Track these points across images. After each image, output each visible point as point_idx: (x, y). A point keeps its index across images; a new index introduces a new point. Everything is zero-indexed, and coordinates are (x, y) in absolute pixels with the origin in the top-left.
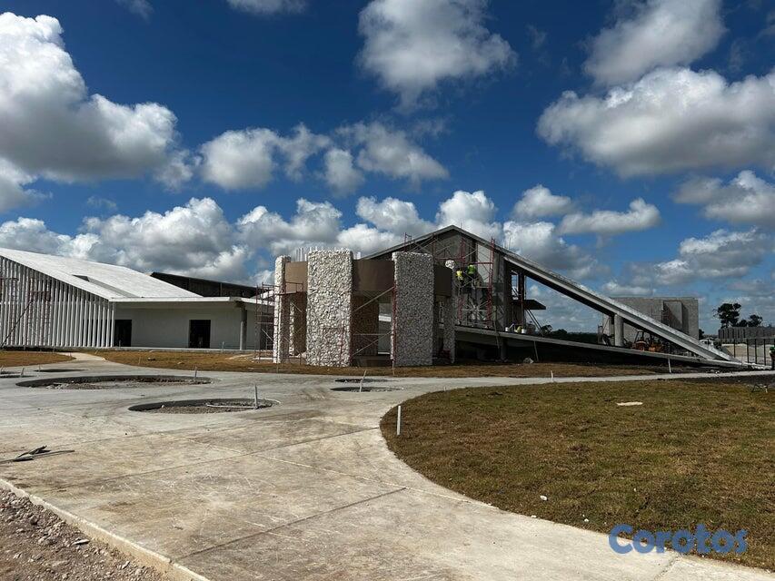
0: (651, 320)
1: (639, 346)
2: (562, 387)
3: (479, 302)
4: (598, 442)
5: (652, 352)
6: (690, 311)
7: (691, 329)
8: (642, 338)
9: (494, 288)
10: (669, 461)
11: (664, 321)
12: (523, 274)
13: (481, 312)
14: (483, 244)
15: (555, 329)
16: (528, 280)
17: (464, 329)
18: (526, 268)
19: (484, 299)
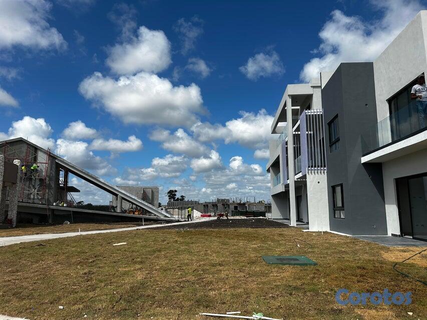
0: (136, 198)
1: (130, 212)
2: (84, 237)
3: (37, 187)
4: (100, 268)
5: (137, 215)
6: (155, 194)
7: (155, 202)
8: (132, 207)
9: (47, 179)
10: (134, 273)
11: (143, 199)
12: (67, 171)
13: (38, 194)
14: (41, 151)
15: (86, 203)
16: (70, 174)
17: (25, 204)
18: (69, 168)
19: (41, 185)
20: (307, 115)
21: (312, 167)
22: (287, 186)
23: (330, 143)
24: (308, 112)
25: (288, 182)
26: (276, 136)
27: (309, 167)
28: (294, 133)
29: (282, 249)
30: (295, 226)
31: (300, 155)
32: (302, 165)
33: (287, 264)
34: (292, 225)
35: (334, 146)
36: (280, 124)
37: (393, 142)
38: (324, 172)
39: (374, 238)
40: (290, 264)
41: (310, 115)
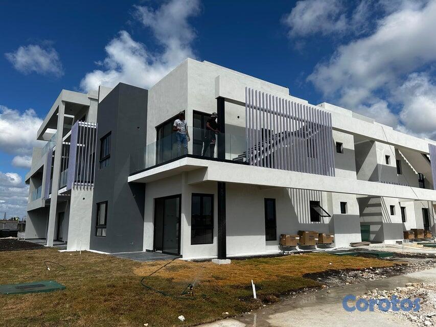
20: (79, 127)
21: (79, 182)
22: (48, 201)
23: (100, 159)
24: (83, 124)
25: (50, 196)
26: (43, 143)
27: (75, 182)
28: (64, 143)
29: (27, 274)
30: (52, 246)
31: (67, 168)
32: (69, 178)
33: (29, 292)
34: (47, 246)
35: (104, 163)
36: (49, 131)
37: (157, 166)
38: (91, 189)
39: (129, 255)
40: (32, 292)
41: (83, 127)
